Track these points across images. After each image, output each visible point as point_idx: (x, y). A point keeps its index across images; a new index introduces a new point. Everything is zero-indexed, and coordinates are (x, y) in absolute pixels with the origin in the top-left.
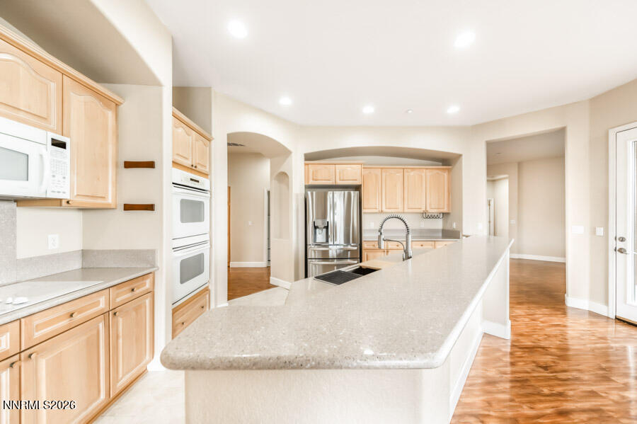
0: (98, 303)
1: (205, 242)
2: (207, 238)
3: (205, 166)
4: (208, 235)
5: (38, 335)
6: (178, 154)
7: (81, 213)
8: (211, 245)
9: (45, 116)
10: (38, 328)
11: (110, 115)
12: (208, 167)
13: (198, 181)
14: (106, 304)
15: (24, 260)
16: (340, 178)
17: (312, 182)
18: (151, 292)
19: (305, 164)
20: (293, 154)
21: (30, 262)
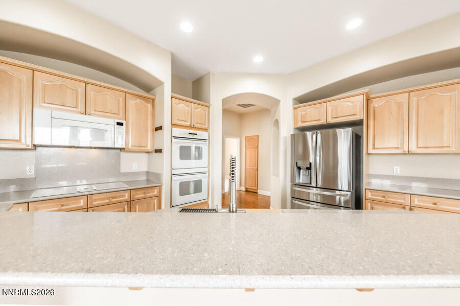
0: (125, 196)
1: (205, 172)
2: (206, 170)
3: (204, 124)
4: (207, 168)
5: (95, 203)
6: (178, 120)
7: (147, 154)
8: (209, 175)
9: (117, 113)
10: (95, 200)
11: (149, 106)
12: (207, 124)
13: (196, 134)
14: (128, 197)
15: (123, 173)
16: (332, 115)
17: (300, 124)
18: (159, 197)
19: (295, 109)
20: (281, 103)
21: (126, 174)
